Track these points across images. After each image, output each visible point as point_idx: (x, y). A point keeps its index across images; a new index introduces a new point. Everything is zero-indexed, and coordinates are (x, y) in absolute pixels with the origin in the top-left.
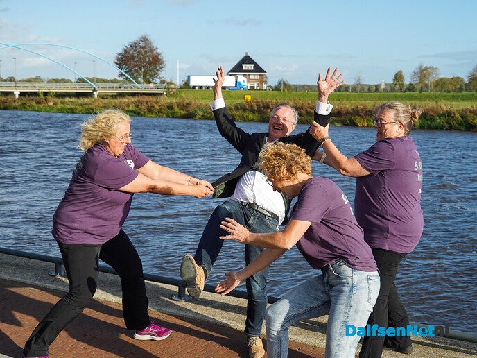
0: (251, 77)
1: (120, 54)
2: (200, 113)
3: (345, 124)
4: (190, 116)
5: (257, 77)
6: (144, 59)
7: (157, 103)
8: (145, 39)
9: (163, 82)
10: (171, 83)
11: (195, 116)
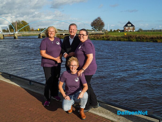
0: (130, 28)
1: (92, 22)
2: (111, 39)
3: (154, 41)
4: (108, 40)
5: (132, 28)
6: (99, 24)
7: (100, 36)
8: (99, 18)
9: (104, 30)
10: (106, 30)
11: (110, 40)
